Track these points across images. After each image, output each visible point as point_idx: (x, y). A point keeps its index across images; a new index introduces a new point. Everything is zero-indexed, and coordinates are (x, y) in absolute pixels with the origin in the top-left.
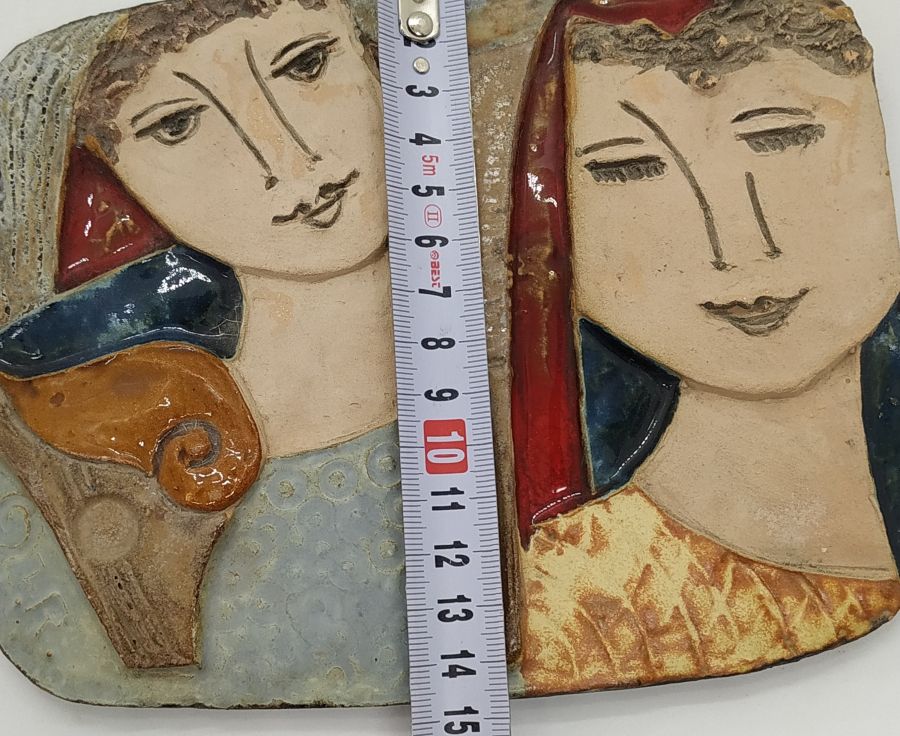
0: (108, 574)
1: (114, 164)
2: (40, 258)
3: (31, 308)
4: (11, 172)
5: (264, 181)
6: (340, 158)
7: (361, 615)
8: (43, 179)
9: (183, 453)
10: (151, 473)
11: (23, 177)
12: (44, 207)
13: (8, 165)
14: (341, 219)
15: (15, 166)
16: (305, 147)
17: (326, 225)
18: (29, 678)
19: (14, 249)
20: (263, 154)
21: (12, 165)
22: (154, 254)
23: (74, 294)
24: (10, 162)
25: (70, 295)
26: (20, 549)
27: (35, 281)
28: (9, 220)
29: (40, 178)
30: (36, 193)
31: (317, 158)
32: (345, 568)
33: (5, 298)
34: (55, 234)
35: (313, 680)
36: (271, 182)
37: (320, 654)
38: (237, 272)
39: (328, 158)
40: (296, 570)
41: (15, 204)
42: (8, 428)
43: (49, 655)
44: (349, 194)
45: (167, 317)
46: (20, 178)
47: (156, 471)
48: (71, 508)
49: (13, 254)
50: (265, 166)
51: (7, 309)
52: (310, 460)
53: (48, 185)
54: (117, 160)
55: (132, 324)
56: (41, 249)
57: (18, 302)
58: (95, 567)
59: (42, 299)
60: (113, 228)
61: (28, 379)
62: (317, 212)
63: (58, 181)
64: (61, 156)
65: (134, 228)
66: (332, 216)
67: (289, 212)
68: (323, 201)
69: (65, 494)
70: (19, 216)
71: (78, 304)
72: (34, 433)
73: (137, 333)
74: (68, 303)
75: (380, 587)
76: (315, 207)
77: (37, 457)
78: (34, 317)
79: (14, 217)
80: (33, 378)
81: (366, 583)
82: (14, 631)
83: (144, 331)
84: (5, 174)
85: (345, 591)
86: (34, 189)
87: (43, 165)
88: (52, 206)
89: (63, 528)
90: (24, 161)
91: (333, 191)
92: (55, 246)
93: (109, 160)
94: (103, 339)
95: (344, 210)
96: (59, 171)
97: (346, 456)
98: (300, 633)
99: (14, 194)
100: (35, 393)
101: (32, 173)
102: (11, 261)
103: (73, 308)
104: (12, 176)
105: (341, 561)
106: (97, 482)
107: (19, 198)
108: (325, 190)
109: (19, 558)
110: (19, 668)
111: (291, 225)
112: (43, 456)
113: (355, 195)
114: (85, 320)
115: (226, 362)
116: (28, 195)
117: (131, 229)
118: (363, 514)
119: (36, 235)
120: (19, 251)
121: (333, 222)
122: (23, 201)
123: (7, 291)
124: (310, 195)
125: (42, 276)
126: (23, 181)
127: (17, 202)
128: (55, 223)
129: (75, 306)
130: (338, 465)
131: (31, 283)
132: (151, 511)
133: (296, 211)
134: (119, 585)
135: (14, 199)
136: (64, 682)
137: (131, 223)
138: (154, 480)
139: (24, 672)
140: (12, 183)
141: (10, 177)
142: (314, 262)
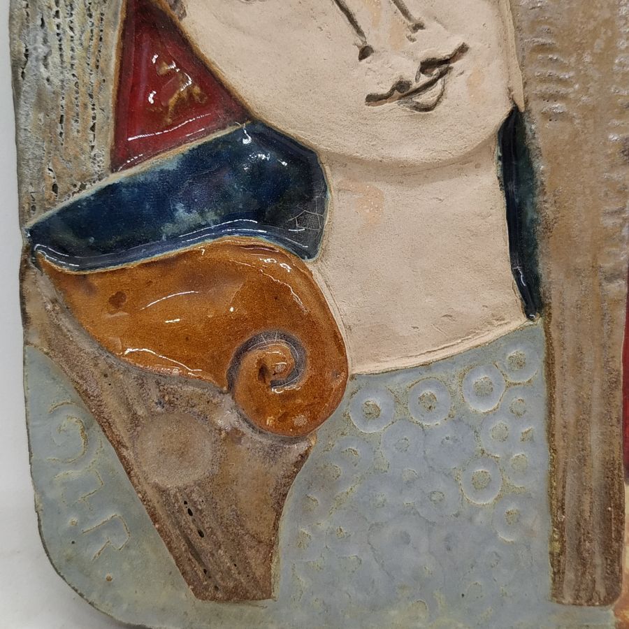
0: (177, 501)
1: (180, 18)
2: (93, 128)
3: (83, 187)
4: (57, 21)
5: (357, 51)
6: (446, 27)
7: (449, 549)
8: (96, 31)
9: (263, 371)
10: (225, 389)
11: (71, 28)
12: (97, 67)
13: (53, 13)
14: (445, 102)
15: (61, 14)
16: (405, 13)
17: (427, 109)
18: (87, 600)
19: (62, 116)
20: (357, 18)
21: (57, 12)
22: (227, 132)
23: (135, 175)
24: (55, 9)
25: (131, 177)
26: (75, 464)
27: (87, 156)
28: (56, 81)
29: (92, 31)
30: (87, 49)
31: (418, 26)
32: (433, 498)
33: (52, 174)
34: (111, 101)
35: (393, 613)
36: (365, 53)
37: (403, 587)
38: (323, 159)
39: (432, 27)
40: (380, 499)
41: (62, 62)
42: (61, 330)
43: (109, 579)
44: (454, 73)
45: (241, 207)
46: (68, 29)
47: (231, 387)
48: (136, 426)
49: (61, 121)
50: (359, 32)
51: (55, 188)
52: (398, 378)
53: (101, 39)
54: (184, 14)
55: (202, 213)
56: (94, 118)
57: (67, 180)
58: (162, 491)
59: (96, 177)
60: (176, 96)
61: (82, 273)
62: (417, 91)
63: (113, 37)
64: (117, 6)
65: (201, 97)
66: (435, 98)
67: (385, 90)
68: (424, 79)
69: (129, 410)
70: (68, 76)
71: (140, 188)
72: (92, 338)
73: (208, 225)
74: (127, 186)
75: (471, 520)
76: (415, 85)
77: (96, 365)
78: (87, 199)
79: (61, 77)
80: (88, 272)
81: (457, 515)
82: (69, 551)
83: (215, 222)
84: (50, 23)
85: (434, 523)
86: (85, 44)
87: (96, 14)
88: (107, 66)
89: (127, 448)
90: (72, 9)
91: (436, 67)
92: (111, 115)
93: (175, 13)
94: (168, 228)
95: (449, 91)
96: (115, 23)
97: (439, 374)
98: (383, 565)
99: (61, 49)
100: (91, 289)
101: (83, 25)
102: (59, 130)
103: (133, 192)
104: (58, 26)
105: (430, 491)
106: (167, 398)
107: (67, 53)
108: (426, 66)
109: (74, 474)
110: (76, 591)
111: (387, 105)
112: (102, 365)
113: (461, 74)
114: (147, 207)
115: (309, 263)
116: (79, 51)
117: (197, 98)
118: (456, 440)
119: (88, 100)
120: (67, 119)
121: (435, 105)
122: (72, 58)
123: (54, 165)
124: (409, 71)
125: (96, 151)
126: (72, 34)
127: (65, 59)
128: (111, 88)
129: (136, 190)
130: (428, 385)
131: (82, 158)
132: (227, 433)
133: (393, 90)
134: (189, 511)
135: (61, 55)
136: (125, 606)
137: (197, 90)
138: (228, 397)
139: (81, 595)
140: (58, 34)
141: (55, 28)
142: (410, 153)
